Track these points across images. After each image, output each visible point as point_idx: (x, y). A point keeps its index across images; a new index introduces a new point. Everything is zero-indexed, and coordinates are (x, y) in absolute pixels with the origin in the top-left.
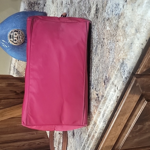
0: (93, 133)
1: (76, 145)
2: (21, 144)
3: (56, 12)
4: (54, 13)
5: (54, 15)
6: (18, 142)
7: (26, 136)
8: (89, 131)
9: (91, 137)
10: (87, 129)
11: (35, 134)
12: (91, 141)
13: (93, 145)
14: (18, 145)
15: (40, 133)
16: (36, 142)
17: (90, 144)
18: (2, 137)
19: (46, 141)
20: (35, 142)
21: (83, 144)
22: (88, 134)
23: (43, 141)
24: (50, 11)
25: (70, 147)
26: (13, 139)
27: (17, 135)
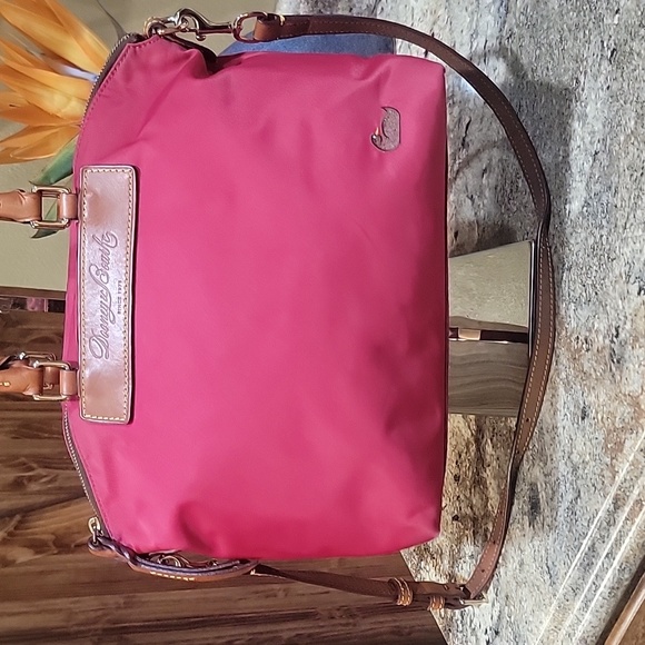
0: (636, 492)
1: (546, 550)
2: (218, 638)
3: (441, 12)
4: (429, 18)
5: (431, 24)
6: (208, 629)
7: (242, 604)
8: (619, 479)
9: (627, 509)
10: (607, 474)
11: (281, 594)
12: (627, 527)
13: (634, 545)
14: (207, 639)
15: (301, 592)
16: (282, 631)
17: (618, 543)
18: (144, 602)
19: (321, 630)
20: (277, 631)
21: (586, 543)
22: (613, 491)
23: (312, 631)
24: (409, 14)
25: (516, 565)
26: (191, 614)
27: (208, 596)
